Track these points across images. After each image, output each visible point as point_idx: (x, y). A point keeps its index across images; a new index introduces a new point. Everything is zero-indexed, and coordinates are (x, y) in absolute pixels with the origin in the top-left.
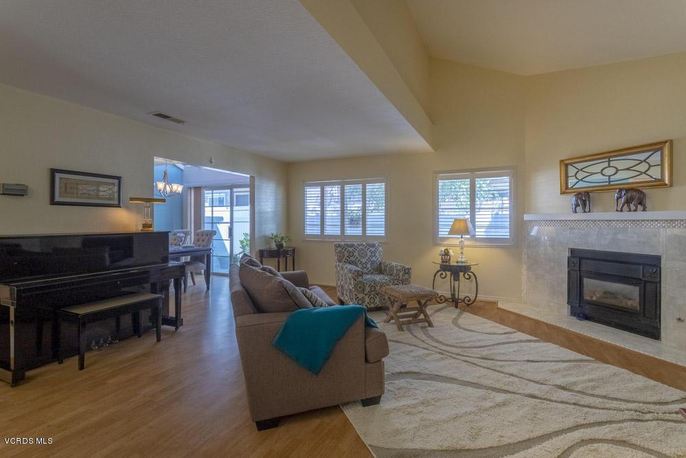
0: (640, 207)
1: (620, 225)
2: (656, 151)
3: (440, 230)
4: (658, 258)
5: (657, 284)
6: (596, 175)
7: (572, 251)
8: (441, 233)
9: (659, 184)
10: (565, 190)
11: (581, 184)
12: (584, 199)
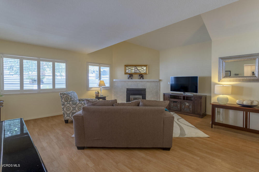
0: (141, 78)
1: (138, 82)
2: (145, 67)
3: (89, 85)
4: (145, 89)
5: (145, 94)
6: (133, 70)
7: (127, 89)
8: (90, 86)
9: (146, 73)
10: (126, 73)
11: (130, 72)
12: (131, 76)
